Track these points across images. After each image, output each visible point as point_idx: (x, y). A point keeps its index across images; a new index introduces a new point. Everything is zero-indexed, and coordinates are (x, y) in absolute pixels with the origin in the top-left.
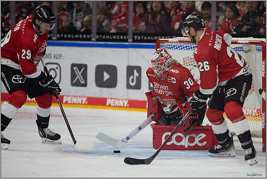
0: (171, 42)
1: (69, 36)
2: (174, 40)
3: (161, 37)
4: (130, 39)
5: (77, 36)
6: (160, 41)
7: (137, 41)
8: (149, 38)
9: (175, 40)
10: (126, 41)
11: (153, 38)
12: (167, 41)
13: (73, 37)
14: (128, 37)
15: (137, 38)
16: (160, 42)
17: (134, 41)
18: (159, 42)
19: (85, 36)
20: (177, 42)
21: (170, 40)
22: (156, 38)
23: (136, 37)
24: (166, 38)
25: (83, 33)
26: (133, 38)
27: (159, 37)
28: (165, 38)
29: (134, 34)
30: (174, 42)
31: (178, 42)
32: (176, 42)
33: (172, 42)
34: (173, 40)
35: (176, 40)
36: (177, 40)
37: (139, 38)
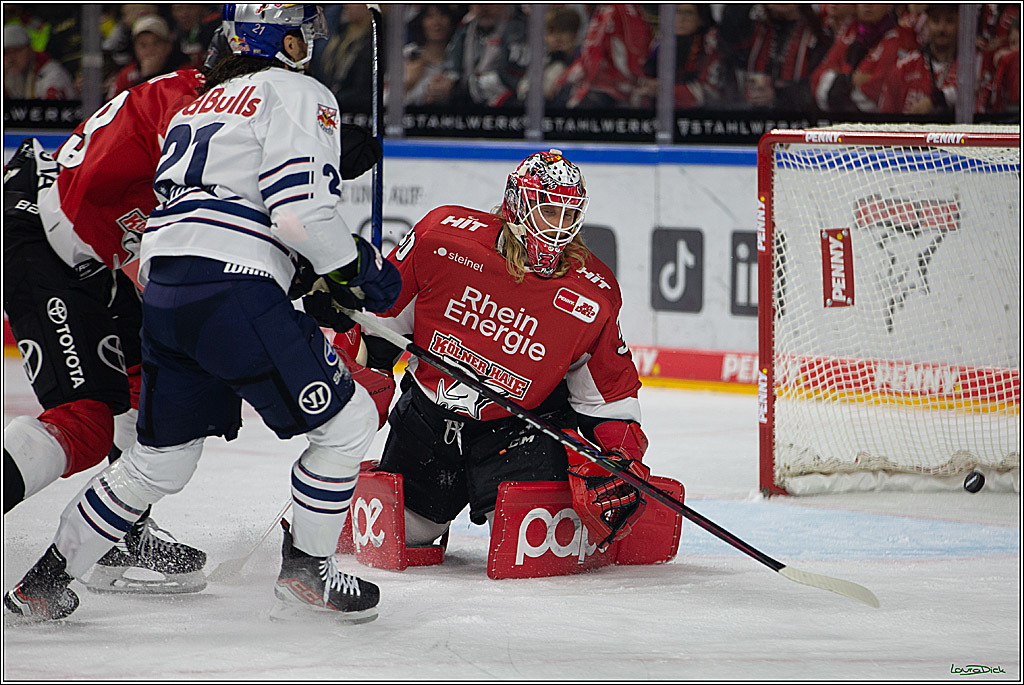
0: (813, 140)
1: (447, 122)
2: (825, 133)
3: (776, 123)
4: (663, 130)
5: (474, 122)
6: (774, 139)
7: (690, 139)
8: (732, 127)
9: (828, 133)
10: (650, 138)
11: (748, 127)
12: (800, 139)
13: (460, 125)
14: (656, 124)
15: (690, 129)
16: (774, 143)
17: (678, 138)
18: (771, 143)
19: (501, 122)
20: (835, 140)
21: (810, 134)
22: (757, 128)
23: (684, 124)
24: (794, 126)
25: (495, 112)
26: (676, 129)
27: (770, 125)
28: (789, 128)
29: (679, 114)
30: (825, 143)
31: (840, 140)
32: (833, 143)
33: (818, 143)
34: (821, 133)
35: (833, 133)
36: (837, 134)
37: (696, 128)
